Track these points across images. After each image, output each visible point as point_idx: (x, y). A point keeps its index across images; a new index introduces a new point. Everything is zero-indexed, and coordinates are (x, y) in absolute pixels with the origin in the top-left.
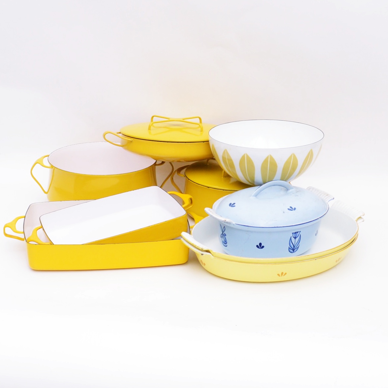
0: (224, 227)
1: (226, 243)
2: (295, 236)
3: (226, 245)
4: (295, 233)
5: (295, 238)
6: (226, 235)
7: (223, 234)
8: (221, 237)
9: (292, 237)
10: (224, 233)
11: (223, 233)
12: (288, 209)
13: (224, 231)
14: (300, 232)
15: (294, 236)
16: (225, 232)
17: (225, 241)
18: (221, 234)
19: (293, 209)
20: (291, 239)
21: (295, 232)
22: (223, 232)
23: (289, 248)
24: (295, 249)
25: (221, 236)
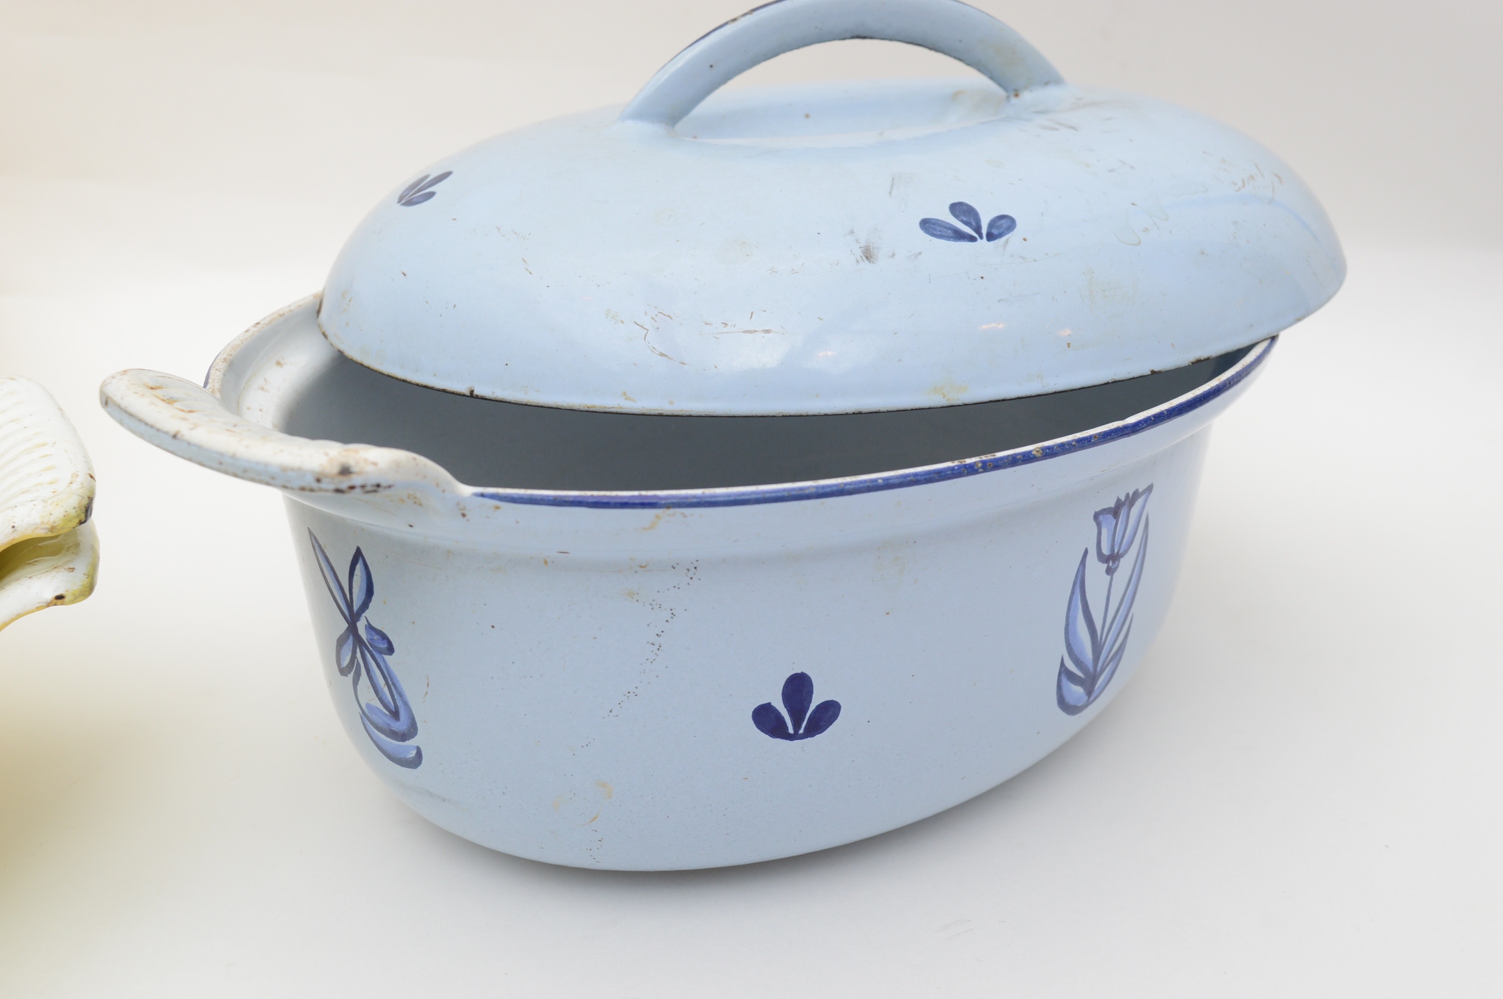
0: (358, 555)
1: (400, 726)
2: (1118, 552)
3: (408, 748)
4: (1115, 512)
5: (1111, 560)
6: (390, 650)
7: (358, 640)
8: (343, 672)
9: (1092, 557)
10: (370, 627)
11: (352, 629)
12: (929, 226)
13: (365, 606)
14: (1150, 489)
15: (1106, 551)
16: (375, 615)
17: (395, 714)
18: (341, 642)
19: (978, 230)
20: (1080, 582)
21: (1112, 504)
22: (352, 618)
23: (1064, 671)
24: (1102, 671)
25: (346, 661)
